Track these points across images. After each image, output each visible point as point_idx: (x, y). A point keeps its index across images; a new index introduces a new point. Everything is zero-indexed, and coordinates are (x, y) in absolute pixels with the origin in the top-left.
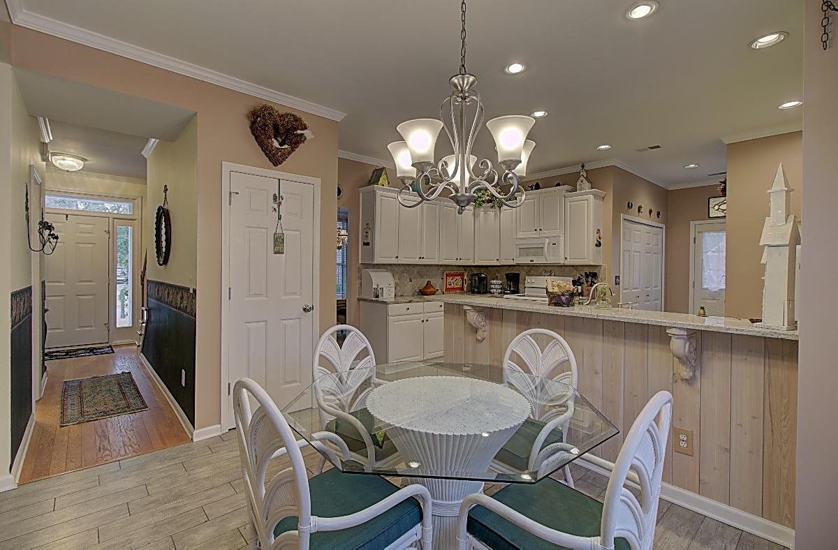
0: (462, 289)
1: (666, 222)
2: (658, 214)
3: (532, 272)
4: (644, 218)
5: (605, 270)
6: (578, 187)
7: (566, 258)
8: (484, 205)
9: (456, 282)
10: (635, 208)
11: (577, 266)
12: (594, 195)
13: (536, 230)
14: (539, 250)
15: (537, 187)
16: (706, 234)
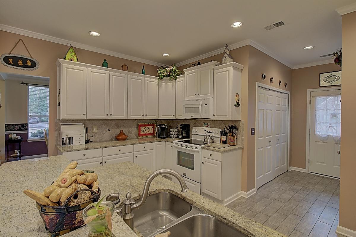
0: (153, 134)
1: (291, 90)
2: (285, 85)
3: (197, 124)
4: (275, 86)
5: (243, 124)
6: (223, 63)
7: (214, 115)
8: (165, 78)
9: (150, 130)
10: (268, 79)
11: (224, 121)
12: (233, 67)
13: (195, 95)
14: (196, 109)
15: (199, 64)
16: (318, 98)
